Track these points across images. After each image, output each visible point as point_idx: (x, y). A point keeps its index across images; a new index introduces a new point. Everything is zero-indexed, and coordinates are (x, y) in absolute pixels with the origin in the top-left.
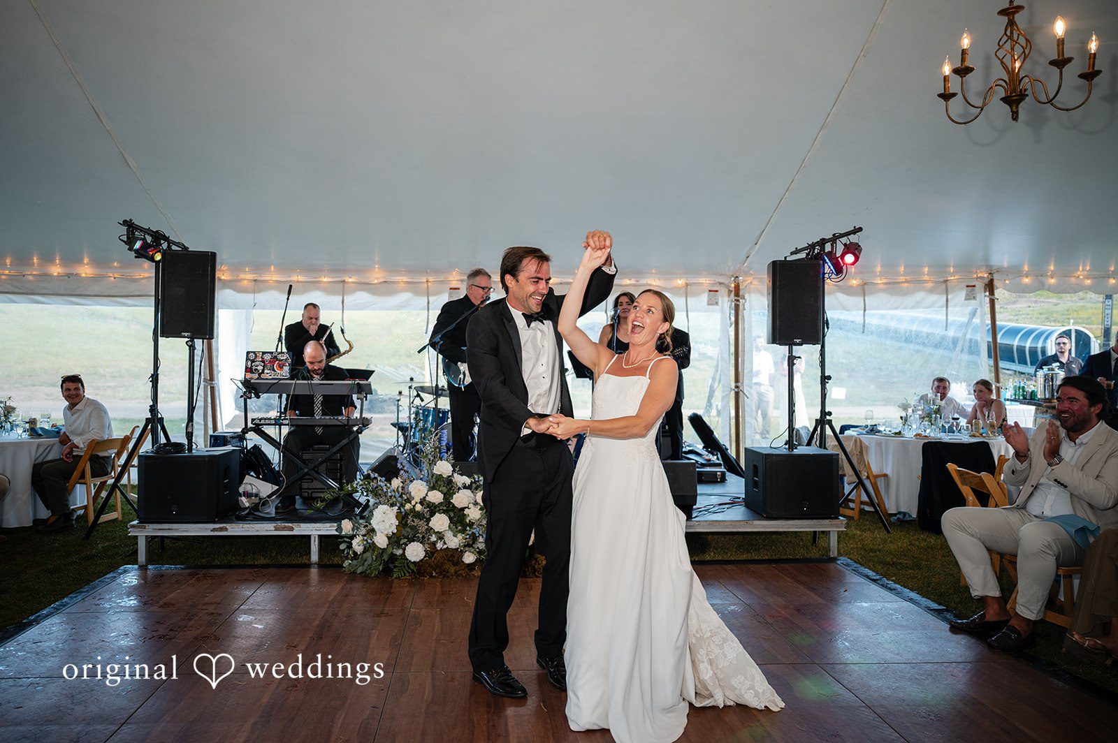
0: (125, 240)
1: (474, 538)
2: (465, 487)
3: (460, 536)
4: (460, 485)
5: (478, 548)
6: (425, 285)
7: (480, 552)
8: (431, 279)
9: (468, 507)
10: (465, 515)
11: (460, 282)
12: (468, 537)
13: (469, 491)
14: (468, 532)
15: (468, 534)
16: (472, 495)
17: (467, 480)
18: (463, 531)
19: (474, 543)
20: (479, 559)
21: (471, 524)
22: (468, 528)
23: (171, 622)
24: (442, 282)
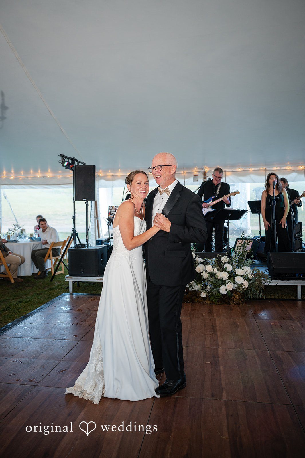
0: (61, 162)
1: (206, 286)
2: (201, 263)
3: (200, 285)
4: (199, 262)
5: (207, 290)
6: (183, 174)
7: (208, 293)
8: (185, 172)
9: (202, 273)
10: (201, 276)
11: (198, 172)
12: (203, 286)
13: (203, 265)
14: (203, 283)
15: (203, 284)
16: (204, 267)
17: (202, 260)
18: (201, 283)
19: (205, 288)
20: (208, 295)
21: (204, 280)
22: (203, 282)
23: (81, 318)
24: (190, 173)
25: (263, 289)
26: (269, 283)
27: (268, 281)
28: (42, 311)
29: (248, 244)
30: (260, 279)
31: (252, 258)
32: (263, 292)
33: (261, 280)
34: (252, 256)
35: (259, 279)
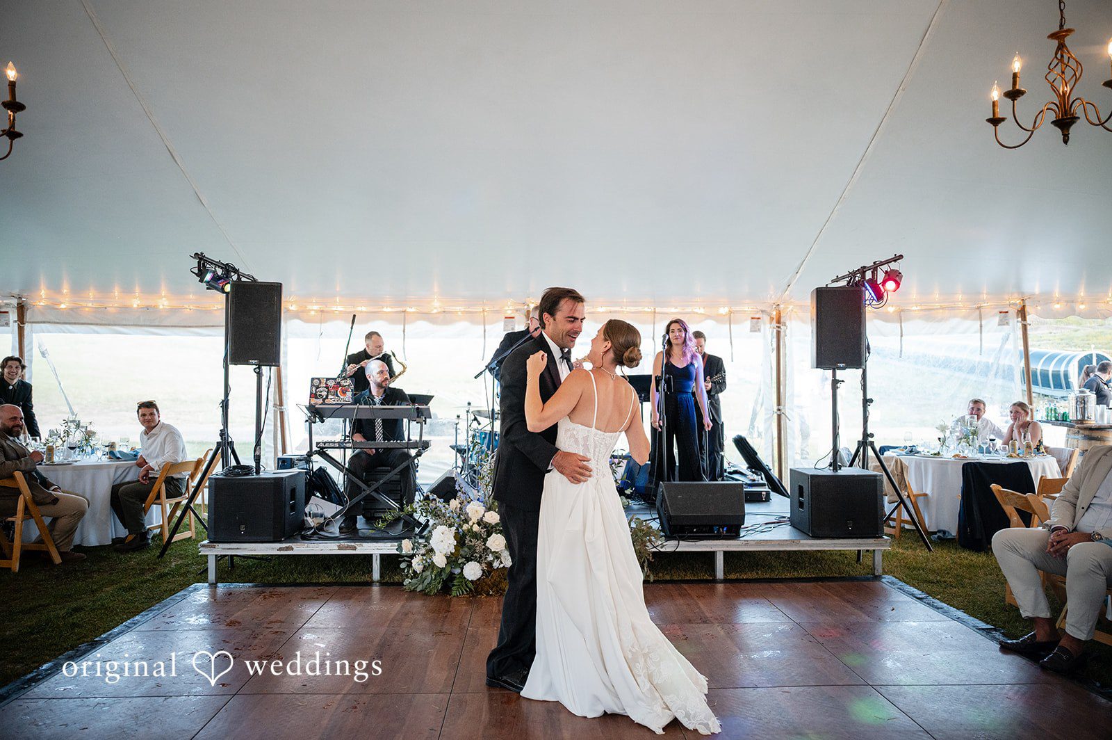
0: (197, 272)
6: (481, 314)
8: (487, 308)
11: (515, 311)
23: (237, 641)
24: (498, 312)
25: (648, 560)
26: (662, 548)
27: (660, 543)
28: (137, 629)
29: (620, 465)
30: (644, 539)
31: (628, 494)
32: (648, 566)
33: (645, 542)
34: (628, 492)
35: (642, 540)
